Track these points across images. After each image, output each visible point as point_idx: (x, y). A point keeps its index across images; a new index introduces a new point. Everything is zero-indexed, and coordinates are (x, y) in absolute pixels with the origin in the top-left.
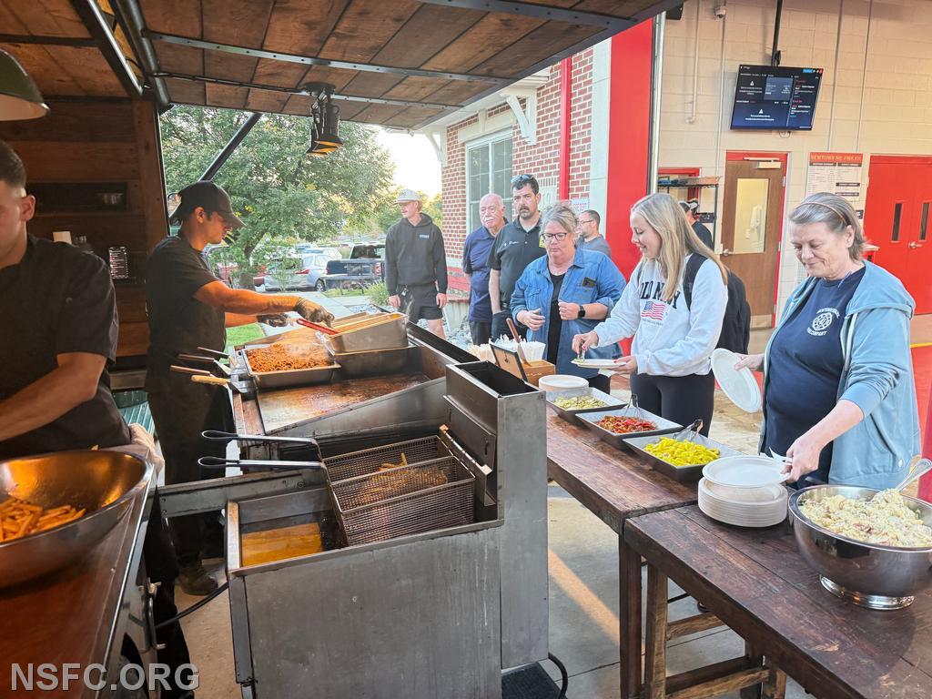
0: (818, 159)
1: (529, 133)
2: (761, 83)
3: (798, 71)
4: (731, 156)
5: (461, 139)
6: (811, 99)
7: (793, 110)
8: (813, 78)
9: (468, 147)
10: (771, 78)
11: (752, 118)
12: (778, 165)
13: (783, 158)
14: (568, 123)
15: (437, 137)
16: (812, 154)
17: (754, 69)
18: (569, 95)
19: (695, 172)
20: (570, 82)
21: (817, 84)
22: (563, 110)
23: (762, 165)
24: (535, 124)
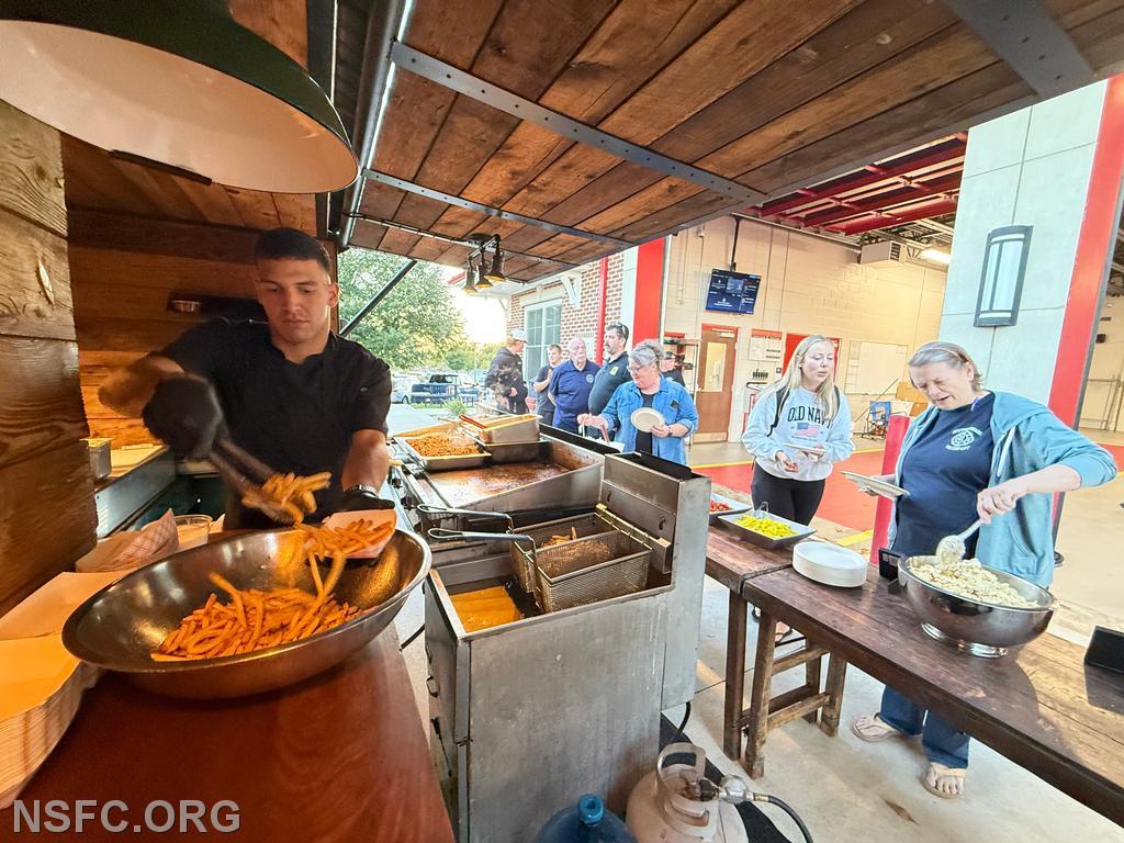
0: (757, 334)
1: (575, 301)
2: (725, 282)
3: (747, 276)
4: (705, 327)
5: (522, 304)
6: (753, 294)
7: (743, 300)
8: (755, 281)
9: (527, 309)
10: (731, 279)
11: (718, 304)
12: (733, 336)
13: (736, 331)
14: (605, 297)
15: (504, 301)
16: (754, 330)
17: (721, 272)
18: (606, 279)
19: (682, 336)
20: (607, 270)
21: (758, 285)
22: (601, 288)
23: (723, 335)
24: (580, 296)
